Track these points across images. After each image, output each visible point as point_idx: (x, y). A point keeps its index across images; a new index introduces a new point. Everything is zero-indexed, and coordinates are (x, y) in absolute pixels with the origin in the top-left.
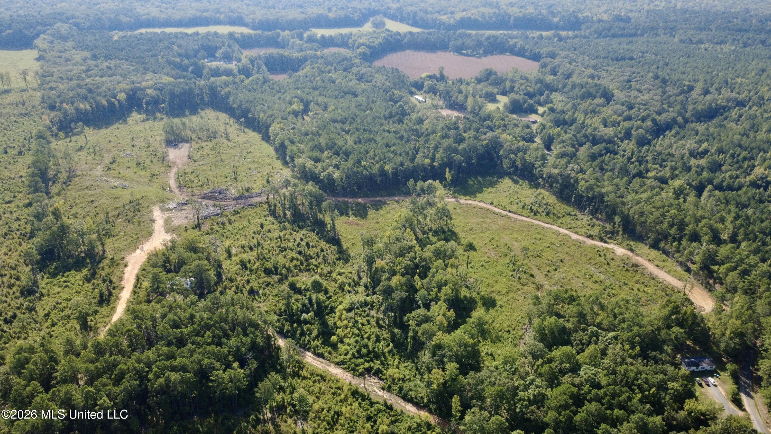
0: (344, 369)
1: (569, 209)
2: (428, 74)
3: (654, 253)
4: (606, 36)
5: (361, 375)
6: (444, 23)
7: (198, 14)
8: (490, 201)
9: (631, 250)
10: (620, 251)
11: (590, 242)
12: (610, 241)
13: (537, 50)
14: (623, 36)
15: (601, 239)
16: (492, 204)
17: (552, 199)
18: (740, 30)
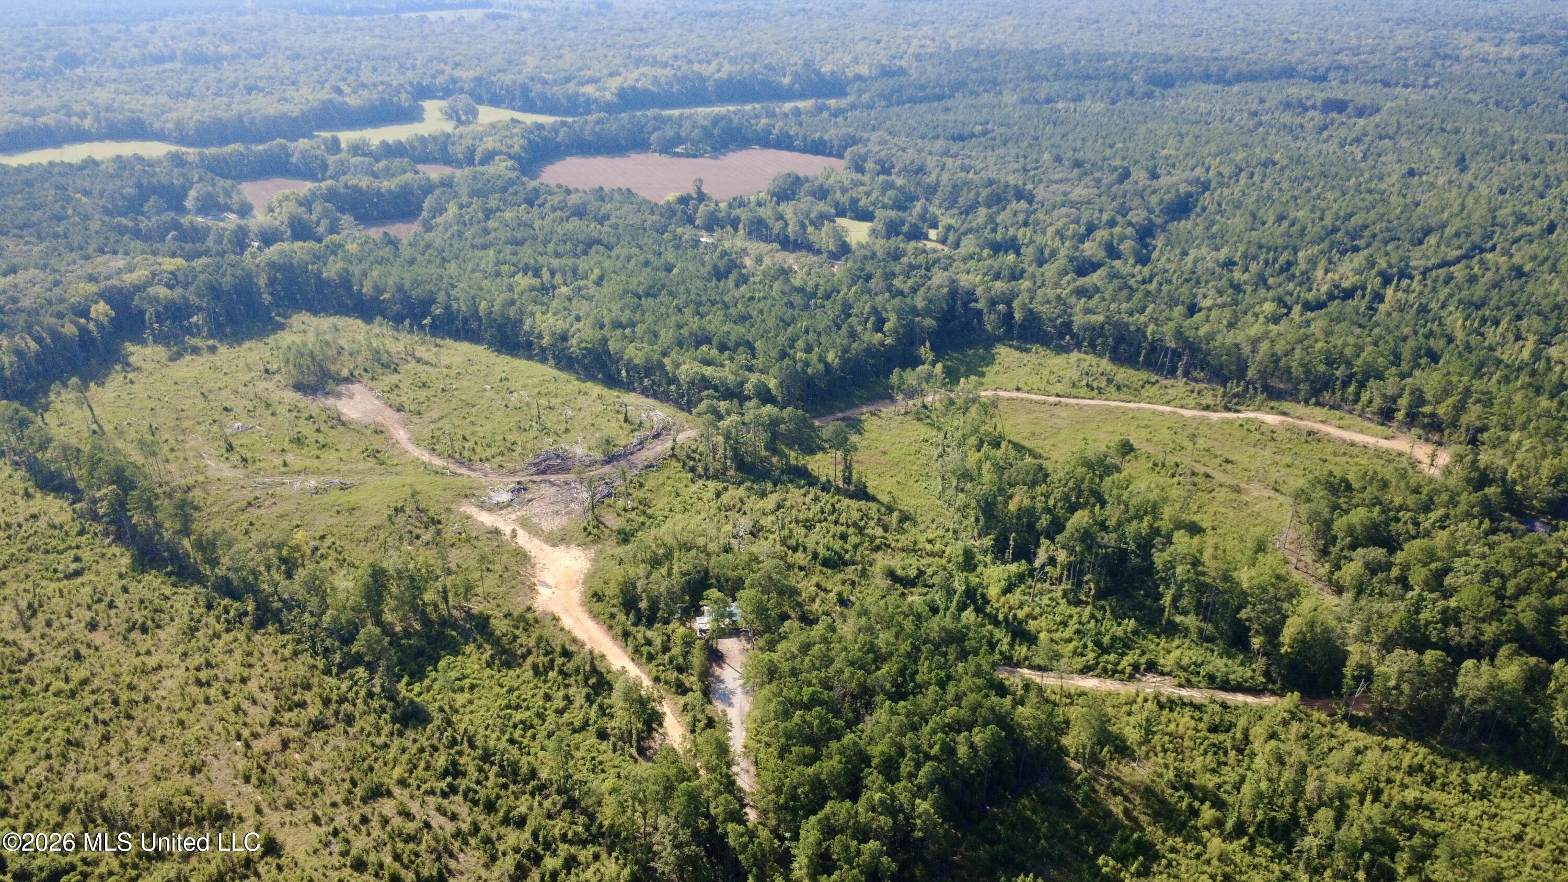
0: (1099, 676)
1: (1144, 375)
2: (678, 194)
3: (1318, 411)
4: (900, 103)
5: (1131, 677)
6: (596, 101)
7: (27, 120)
8: (1014, 386)
9: (1284, 414)
10: (1271, 419)
11: (1215, 416)
12: (1242, 408)
13: (817, 135)
14: (923, 100)
15: (1227, 409)
16: (1018, 389)
17: (1105, 364)
18: (1088, 77)
